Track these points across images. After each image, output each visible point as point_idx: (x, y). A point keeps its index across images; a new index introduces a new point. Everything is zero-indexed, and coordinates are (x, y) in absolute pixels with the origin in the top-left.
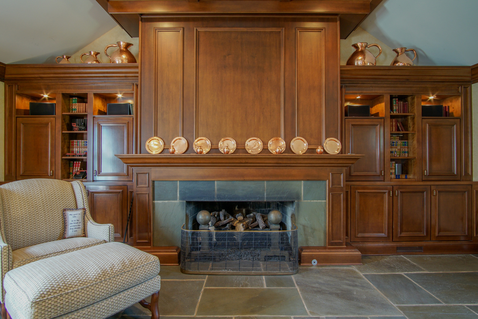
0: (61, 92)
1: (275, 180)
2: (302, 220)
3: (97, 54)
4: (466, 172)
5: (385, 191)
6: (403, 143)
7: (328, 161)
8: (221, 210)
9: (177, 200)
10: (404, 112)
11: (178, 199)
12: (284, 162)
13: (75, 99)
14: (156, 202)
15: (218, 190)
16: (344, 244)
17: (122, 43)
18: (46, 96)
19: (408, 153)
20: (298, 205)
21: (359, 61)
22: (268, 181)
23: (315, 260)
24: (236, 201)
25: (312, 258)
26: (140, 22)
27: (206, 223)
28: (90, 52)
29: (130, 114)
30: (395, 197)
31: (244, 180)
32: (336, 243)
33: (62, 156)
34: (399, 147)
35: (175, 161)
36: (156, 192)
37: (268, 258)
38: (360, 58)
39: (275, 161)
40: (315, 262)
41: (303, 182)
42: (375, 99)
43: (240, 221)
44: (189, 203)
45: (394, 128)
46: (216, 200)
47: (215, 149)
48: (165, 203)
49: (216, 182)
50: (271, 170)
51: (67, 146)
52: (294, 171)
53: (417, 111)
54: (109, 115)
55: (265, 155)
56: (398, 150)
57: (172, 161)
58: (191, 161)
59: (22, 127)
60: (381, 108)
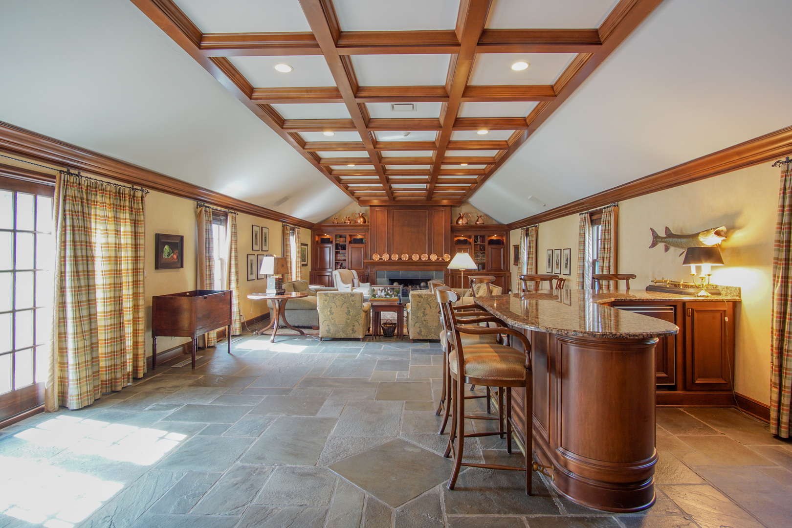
0: (334, 234)
1: (423, 271)
3: (349, 218)
4: (507, 268)
6: (482, 255)
10: (482, 243)
12: (427, 264)
13: (339, 237)
14: (377, 279)
15: (402, 274)
17: (361, 213)
18: (325, 235)
19: (484, 260)
21: (460, 222)
22: (421, 271)
24: (408, 279)
28: (347, 217)
31: (412, 271)
34: (481, 258)
36: (378, 275)
38: (461, 220)
39: (424, 264)
41: (434, 271)
42: (470, 237)
44: (389, 279)
46: (401, 278)
47: (400, 259)
48: (381, 279)
49: (401, 271)
50: (422, 267)
51: (336, 256)
52: (431, 267)
53: (487, 242)
54: (354, 243)
55: (420, 261)
58: (391, 264)
59: (319, 248)
60: (471, 240)
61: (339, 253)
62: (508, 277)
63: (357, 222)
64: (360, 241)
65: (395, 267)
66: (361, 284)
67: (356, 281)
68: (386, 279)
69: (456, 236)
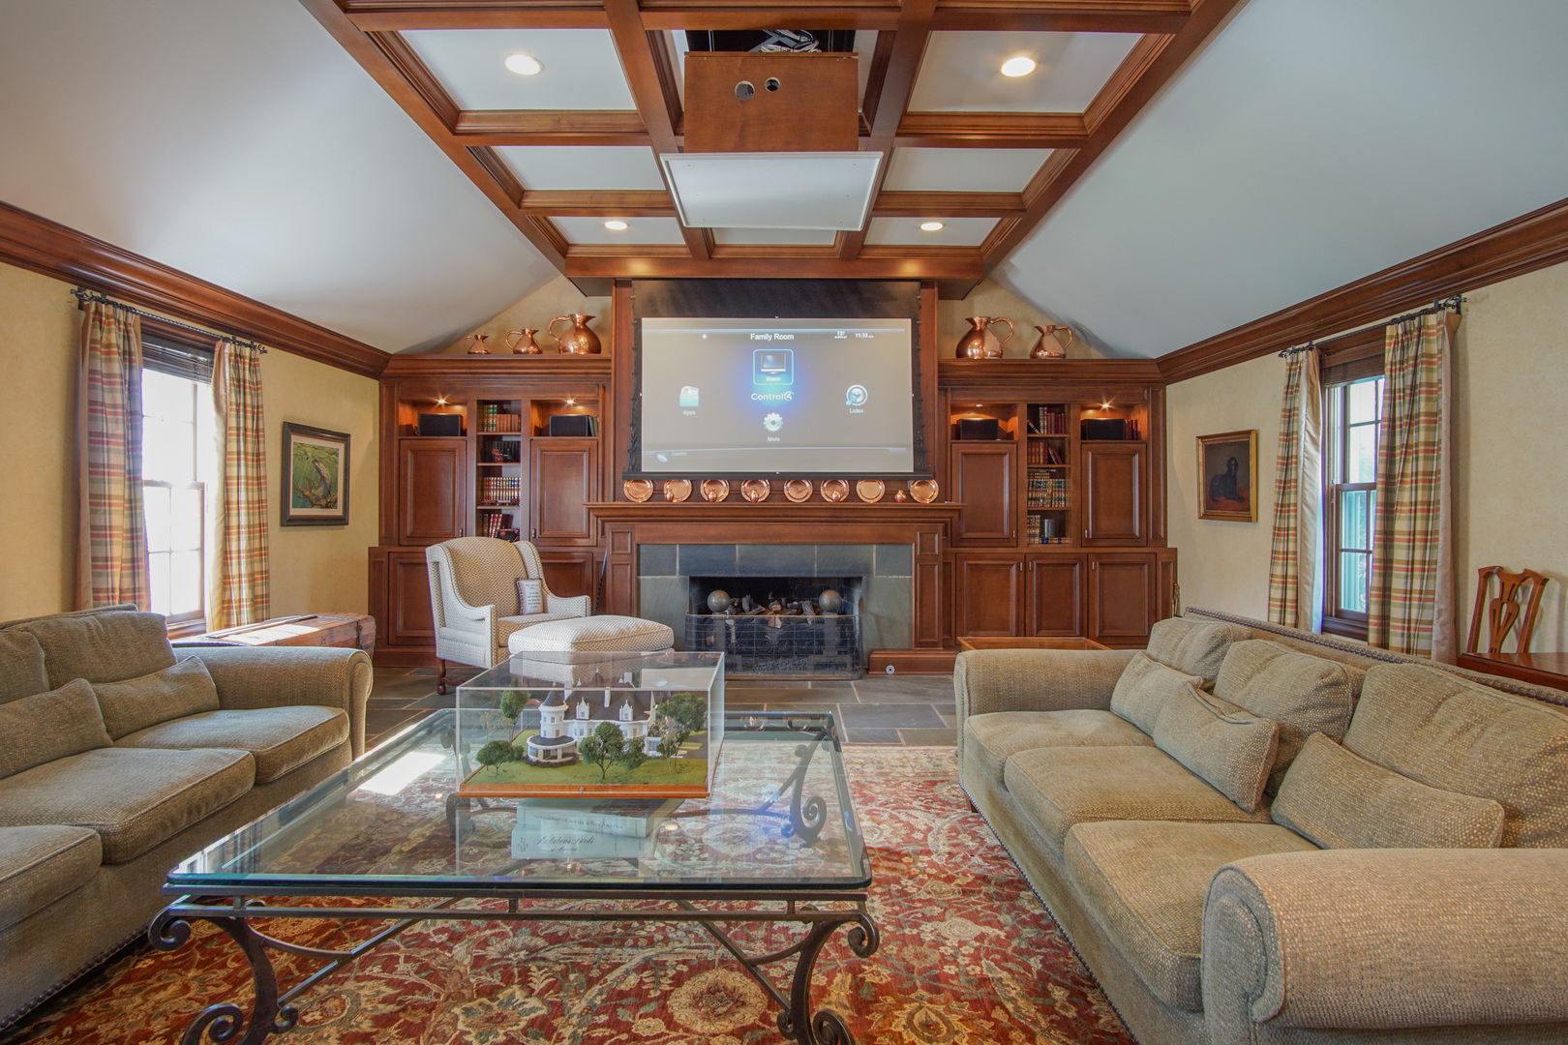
0: (476, 399)
1: (830, 544)
2: (874, 607)
3: (533, 332)
4: (1155, 532)
5: (1011, 562)
6: (1056, 483)
7: (912, 514)
8: (745, 596)
9: (675, 574)
10: (1057, 432)
11: (677, 574)
12: (844, 514)
13: (493, 408)
14: (641, 577)
15: (741, 559)
16: (941, 644)
17: (577, 316)
18: (442, 401)
19: (1065, 500)
20: (868, 583)
21: (974, 351)
22: (819, 544)
23: (891, 667)
24: (769, 576)
25: (887, 662)
26: (614, 288)
27: (722, 610)
28: (524, 331)
29: (590, 435)
30: (1028, 573)
31: (782, 544)
32: (926, 642)
33: (477, 505)
34: (1049, 491)
35: (675, 513)
36: (642, 562)
37: (819, 666)
38: (976, 343)
39: (830, 513)
40: (890, 669)
41: (875, 546)
42: (1008, 410)
43: (776, 612)
44: (693, 580)
45: (1042, 457)
46: (738, 575)
47: (735, 495)
48: (656, 580)
49: (737, 547)
50: (823, 528)
51: (482, 488)
52: (861, 530)
53: (1074, 432)
54: (553, 436)
55: (814, 505)
56: (1048, 495)
57: (670, 513)
58: (700, 514)
59: (410, 455)
60: (1015, 424)
61: (497, 472)
62: (1166, 565)
63: (565, 350)
64: (580, 427)
65: (712, 530)
66: (553, 601)
67: (531, 590)
68: (677, 577)
69: (956, 409)
